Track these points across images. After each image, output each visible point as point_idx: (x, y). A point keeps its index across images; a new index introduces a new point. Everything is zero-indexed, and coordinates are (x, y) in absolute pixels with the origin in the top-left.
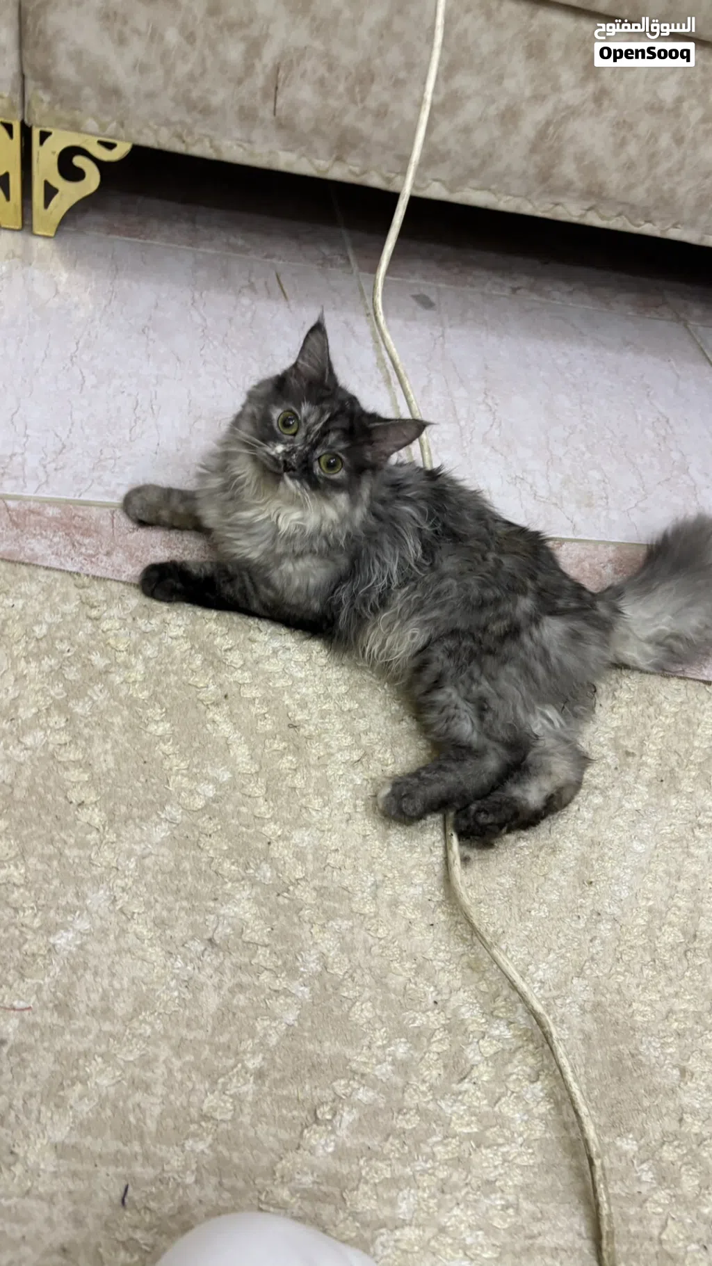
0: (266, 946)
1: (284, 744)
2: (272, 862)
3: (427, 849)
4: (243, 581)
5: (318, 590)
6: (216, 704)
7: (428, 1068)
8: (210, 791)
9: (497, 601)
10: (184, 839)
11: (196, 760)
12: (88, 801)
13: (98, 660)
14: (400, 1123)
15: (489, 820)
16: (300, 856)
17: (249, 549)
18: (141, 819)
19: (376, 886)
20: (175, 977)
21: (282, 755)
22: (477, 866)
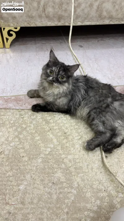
0: (65, 182)
1: (64, 137)
2: (64, 163)
3: (97, 155)
5: (66, 104)
6: (49, 131)
8: (49, 150)
9: (103, 100)
10: (45, 161)
11: (46, 144)
12: (24, 156)
13: (24, 126)
15: (110, 147)
16: (70, 161)
17: (50, 99)
18: (36, 158)
19: (88, 165)
20: (46, 192)
21: (64, 140)
22: (109, 158)
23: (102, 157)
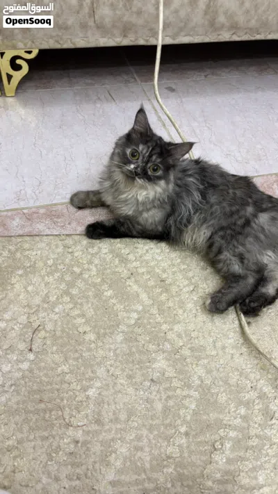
0: (175, 377)
1: (161, 289)
2: (169, 341)
3: (231, 322)
4: (128, 224)
5: (160, 222)
6: (129, 278)
7: (256, 417)
8: (135, 315)
9: (238, 211)
10: (130, 339)
11: (126, 304)
12: (87, 330)
13: (77, 270)
14: (251, 443)
15: (256, 305)
16: (179, 336)
17: (127, 210)
18: (111, 333)
19: (214, 342)
20: (141, 399)
21: (161, 294)
22: (253, 325)
23: (240, 324)
